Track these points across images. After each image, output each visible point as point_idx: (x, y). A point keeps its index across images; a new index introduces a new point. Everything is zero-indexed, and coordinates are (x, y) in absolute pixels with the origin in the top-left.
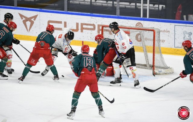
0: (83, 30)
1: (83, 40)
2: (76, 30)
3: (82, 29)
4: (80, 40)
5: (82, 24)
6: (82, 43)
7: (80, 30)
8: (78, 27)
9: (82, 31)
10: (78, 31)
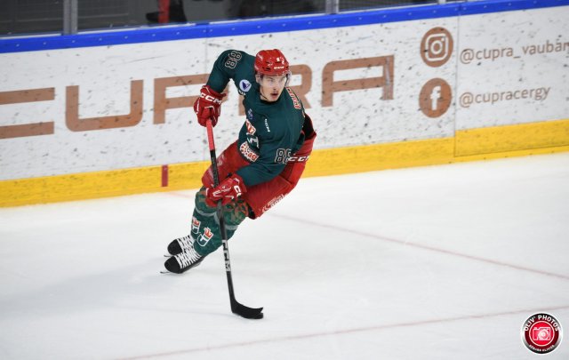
0: (168, 111)
1: (165, 163)
2: (127, 117)
3: (162, 105)
4: (149, 163)
5: (161, 84)
6: (160, 174)
7: (148, 115)
8: (141, 99)
9: (159, 118)
10: (141, 123)
